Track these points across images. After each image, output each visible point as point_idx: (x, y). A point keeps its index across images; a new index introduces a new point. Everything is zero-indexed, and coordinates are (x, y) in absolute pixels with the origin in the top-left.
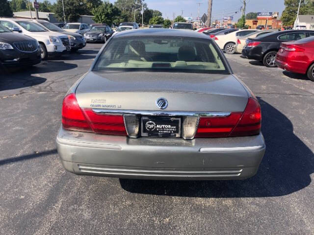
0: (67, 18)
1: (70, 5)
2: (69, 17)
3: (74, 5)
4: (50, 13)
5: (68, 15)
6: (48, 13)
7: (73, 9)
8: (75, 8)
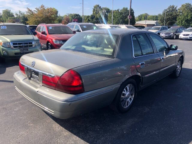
0: (166, 24)
1: (170, 15)
2: (167, 23)
3: (173, 15)
4: (157, 21)
5: (167, 22)
6: (156, 21)
7: (171, 18)
8: (172, 17)
